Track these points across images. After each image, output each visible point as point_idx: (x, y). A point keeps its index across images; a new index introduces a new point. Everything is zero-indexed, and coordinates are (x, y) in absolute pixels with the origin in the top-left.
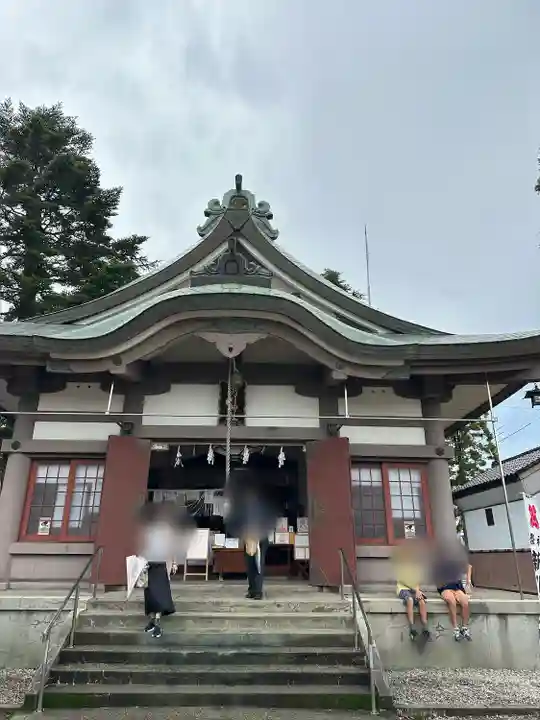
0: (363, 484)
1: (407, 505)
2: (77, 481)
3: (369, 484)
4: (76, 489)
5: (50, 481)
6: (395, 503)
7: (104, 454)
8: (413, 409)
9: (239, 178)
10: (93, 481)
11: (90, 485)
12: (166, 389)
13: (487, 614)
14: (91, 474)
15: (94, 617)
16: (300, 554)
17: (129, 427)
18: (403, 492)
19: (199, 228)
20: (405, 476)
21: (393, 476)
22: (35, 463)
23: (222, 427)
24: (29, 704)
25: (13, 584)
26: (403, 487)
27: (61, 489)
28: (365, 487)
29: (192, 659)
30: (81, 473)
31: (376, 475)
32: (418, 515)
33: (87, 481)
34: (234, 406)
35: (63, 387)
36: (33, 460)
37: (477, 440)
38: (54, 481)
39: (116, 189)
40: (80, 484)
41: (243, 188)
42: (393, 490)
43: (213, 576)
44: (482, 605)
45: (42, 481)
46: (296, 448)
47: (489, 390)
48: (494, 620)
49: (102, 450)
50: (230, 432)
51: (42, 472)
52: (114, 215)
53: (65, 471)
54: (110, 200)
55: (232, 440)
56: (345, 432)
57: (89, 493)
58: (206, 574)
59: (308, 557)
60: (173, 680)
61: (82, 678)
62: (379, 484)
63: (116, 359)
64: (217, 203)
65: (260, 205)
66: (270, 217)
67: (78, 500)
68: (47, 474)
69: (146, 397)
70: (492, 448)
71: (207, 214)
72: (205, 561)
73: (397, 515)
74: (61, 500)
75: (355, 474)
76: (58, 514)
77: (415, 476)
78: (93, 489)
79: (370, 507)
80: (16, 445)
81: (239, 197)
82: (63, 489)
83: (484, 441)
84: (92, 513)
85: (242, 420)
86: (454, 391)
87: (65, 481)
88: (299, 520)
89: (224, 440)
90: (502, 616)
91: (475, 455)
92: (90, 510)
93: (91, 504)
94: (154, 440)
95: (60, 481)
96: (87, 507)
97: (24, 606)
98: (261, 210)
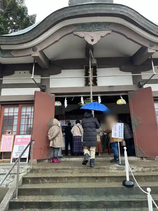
2: (22, 114)
4: (22, 117)
5: (10, 114)
7: (33, 101)
10: (30, 113)
11: (28, 115)
14: (28, 110)
22: (3, 107)
23: (87, 87)
27: (15, 117)
30: (24, 110)
33: (27, 113)
35: (13, 73)
36: (2, 105)
38: (12, 114)
40: (24, 115)
45: (7, 115)
49: (32, 99)
50: (91, 89)
51: (6, 110)
53: (17, 110)
55: (93, 93)
57: (28, 119)
67: (23, 122)
68: (9, 111)
69: (51, 76)
74: (15, 122)
76: (15, 129)
78: (30, 117)
84: (30, 127)
87: (17, 114)
89: (89, 93)
92: (29, 126)
93: (29, 124)
94: (56, 94)
95: (15, 114)
96: (28, 125)
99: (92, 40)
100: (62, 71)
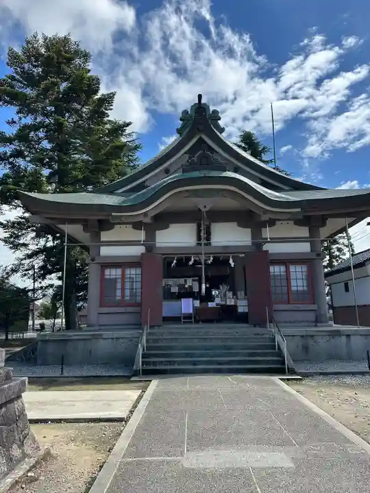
0: (276, 274)
1: (300, 283)
2: (126, 276)
3: (279, 274)
4: (126, 280)
5: (112, 277)
6: (293, 283)
7: (140, 262)
8: (304, 232)
9: (200, 97)
10: (134, 276)
11: (133, 278)
12: (167, 227)
13: (341, 335)
14: (133, 272)
16: (240, 310)
17: (150, 248)
18: (298, 277)
19: (177, 129)
20: (299, 268)
21: (292, 268)
22: (103, 268)
23: (199, 247)
25: (101, 327)
26: (298, 275)
28: (277, 275)
30: (128, 271)
31: (283, 268)
32: (305, 288)
33: (132, 276)
34: (204, 235)
35: (113, 228)
36: (102, 266)
37: (341, 241)
38: (114, 277)
39: (112, 93)
40: (127, 278)
41: (202, 102)
42: (293, 276)
43: (197, 322)
44: (338, 331)
45: (108, 277)
47: (347, 221)
48: (344, 339)
49: (139, 260)
50: (203, 249)
51: (107, 272)
52: (111, 109)
53: (119, 271)
54: (108, 100)
55: (205, 254)
56: (266, 247)
57: (132, 282)
58: (193, 320)
59: (246, 310)
60: (194, 363)
61: (155, 363)
62: (285, 273)
63: (145, 214)
64: (187, 112)
65: (213, 112)
66: (219, 119)
67: (128, 285)
68: (110, 273)
69: (157, 232)
70: (350, 245)
71: (181, 120)
72: (191, 314)
73: (294, 289)
74: (119, 286)
75: (271, 269)
76: (119, 293)
77: (305, 268)
78: (135, 280)
79: (279, 285)
80: (93, 260)
81: (200, 108)
82: (119, 280)
83: (346, 242)
84: (136, 292)
85: (210, 243)
86: (327, 221)
87: (120, 276)
88: (238, 293)
89: (200, 254)
90: (348, 336)
91: (339, 250)
93: (134, 287)
94: (163, 254)
95: (117, 276)
96: (133, 289)
97: (114, 337)
98: (213, 115)
99: (205, 207)
100: (171, 225)
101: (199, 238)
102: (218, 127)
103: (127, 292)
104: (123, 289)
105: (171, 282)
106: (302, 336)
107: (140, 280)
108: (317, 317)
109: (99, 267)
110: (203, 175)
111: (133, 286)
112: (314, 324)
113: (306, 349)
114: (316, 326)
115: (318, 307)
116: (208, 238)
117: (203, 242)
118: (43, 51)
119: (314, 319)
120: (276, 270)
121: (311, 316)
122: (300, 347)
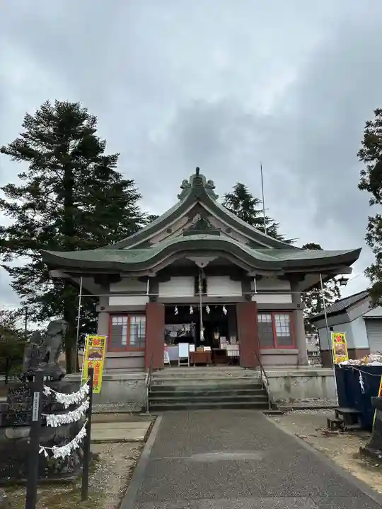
0: (263, 321)
1: (283, 331)
2: (131, 324)
3: (265, 321)
4: (131, 327)
5: (119, 324)
6: (278, 330)
7: (145, 311)
8: (286, 286)
9: (198, 169)
10: (139, 323)
11: (138, 325)
12: (169, 280)
13: (317, 376)
14: (137, 320)
15: (155, 381)
17: (153, 299)
18: (282, 325)
19: (178, 195)
20: (282, 317)
21: (277, 317)
23: (197, 297)
24: (144, 410)
25: (109, 371)
26: (282, 322)
28: (264, 323)
29: (200, 395)
30: (133, 320)
31: (269, 317)
32: (288, 335)
33: (136, 323)
34: (200, 286)
35: (120, 280)
36: (110, 315)
38: (121, 324)
40: (133, 325)
41: (200, 173)
42: (277, 324)
44: (316, 373)
45: (115, 324)
46: (232, 306)
47: (321, 277)
48: (320, 379)
49: (144, 309)
50: (201, 300)
51: (115, 320)
52: (115, 167)
53: (125, 319)
55: (203, 304)
56: (254, 298)
57: (137, 329)
59: (238, 354)
60: (193, 401)
62: (270, 321)
63: (151, 270)
64: (187, 181)
65: (209, 182)
66: (214, 188)
67: (133, 332)
68: (118, 321)
69: (160, 284)
71: (182, 187)
72: (187, 358)
73: (278, 335)
74: (125, 332)
75: (259, 317)
76: (124, 339)
77: (287, 317)
79: (266, 332)
80: (102, 309)
81: (198, 178)
82: (125, 327)
84: (140, 338)
85: (206, 295)
86: (305, 277)
87: (126, 324)
88: (231, 338)
89: (199, 304)
90: (324, 377)
91: (327, 295)
92: (139, 336)
93: (139, 333)
94: (165, 304)
95: (124, 324)
96: (137, 335)
97: (122, 379)
98: (209, 184)
99: (202, 264)
100: (172, 278)
101: (197, 290)
102: (213, 194)
103: (133, 339)
104: (129, 335)
105: (169, 327)
106: (285, 377)
107: (144, 327)
108: (298, 361)
109: (107, 315)
110: (201, 238)
111: (137, 332)
112: (295, 367)
113: (288, 388)
114: (298, 368)
115: (299, 352)
116: (204, 290)
117: (201, 293)
118: (55, 113)
119: (295, 362)
120: (264, 318)
121: (294, 360)
122: (283, 386)
